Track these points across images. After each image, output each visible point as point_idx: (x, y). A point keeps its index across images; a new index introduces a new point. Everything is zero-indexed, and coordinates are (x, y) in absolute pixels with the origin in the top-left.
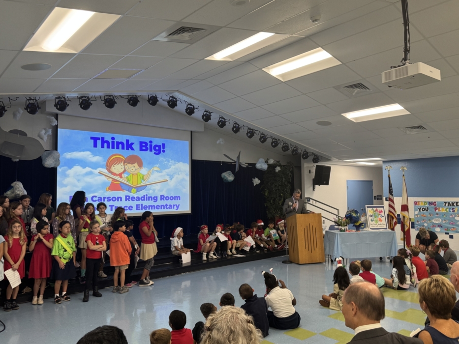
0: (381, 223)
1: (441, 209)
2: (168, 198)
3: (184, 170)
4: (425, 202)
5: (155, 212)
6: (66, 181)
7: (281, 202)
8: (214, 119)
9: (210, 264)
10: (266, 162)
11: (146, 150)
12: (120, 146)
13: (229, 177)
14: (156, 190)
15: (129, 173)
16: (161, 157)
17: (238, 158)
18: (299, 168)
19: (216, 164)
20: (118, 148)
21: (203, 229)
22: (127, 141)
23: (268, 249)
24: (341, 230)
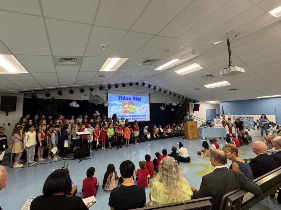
0: (220, 125)
1: (244, 119)
2: (142, 116)
3: (148, 106)
4: (237, 117)
5: (138, 120)
6: (111, 110)
7: (181, 117)
8: (158, 89)
9: (157, 138)
10: (176, 103)
11: (135, 100)
12: (127, 99)
13: (163, 108)
14: (138, 113)
15: (129, 108)
16: (140, 102)
17: (166, 102)
18: (188, 105)
19: (158, 104)
20: (126, 100)
21: (154, 126)
22: (129, 97)
23: (177, 134)
24: (204, 127)
